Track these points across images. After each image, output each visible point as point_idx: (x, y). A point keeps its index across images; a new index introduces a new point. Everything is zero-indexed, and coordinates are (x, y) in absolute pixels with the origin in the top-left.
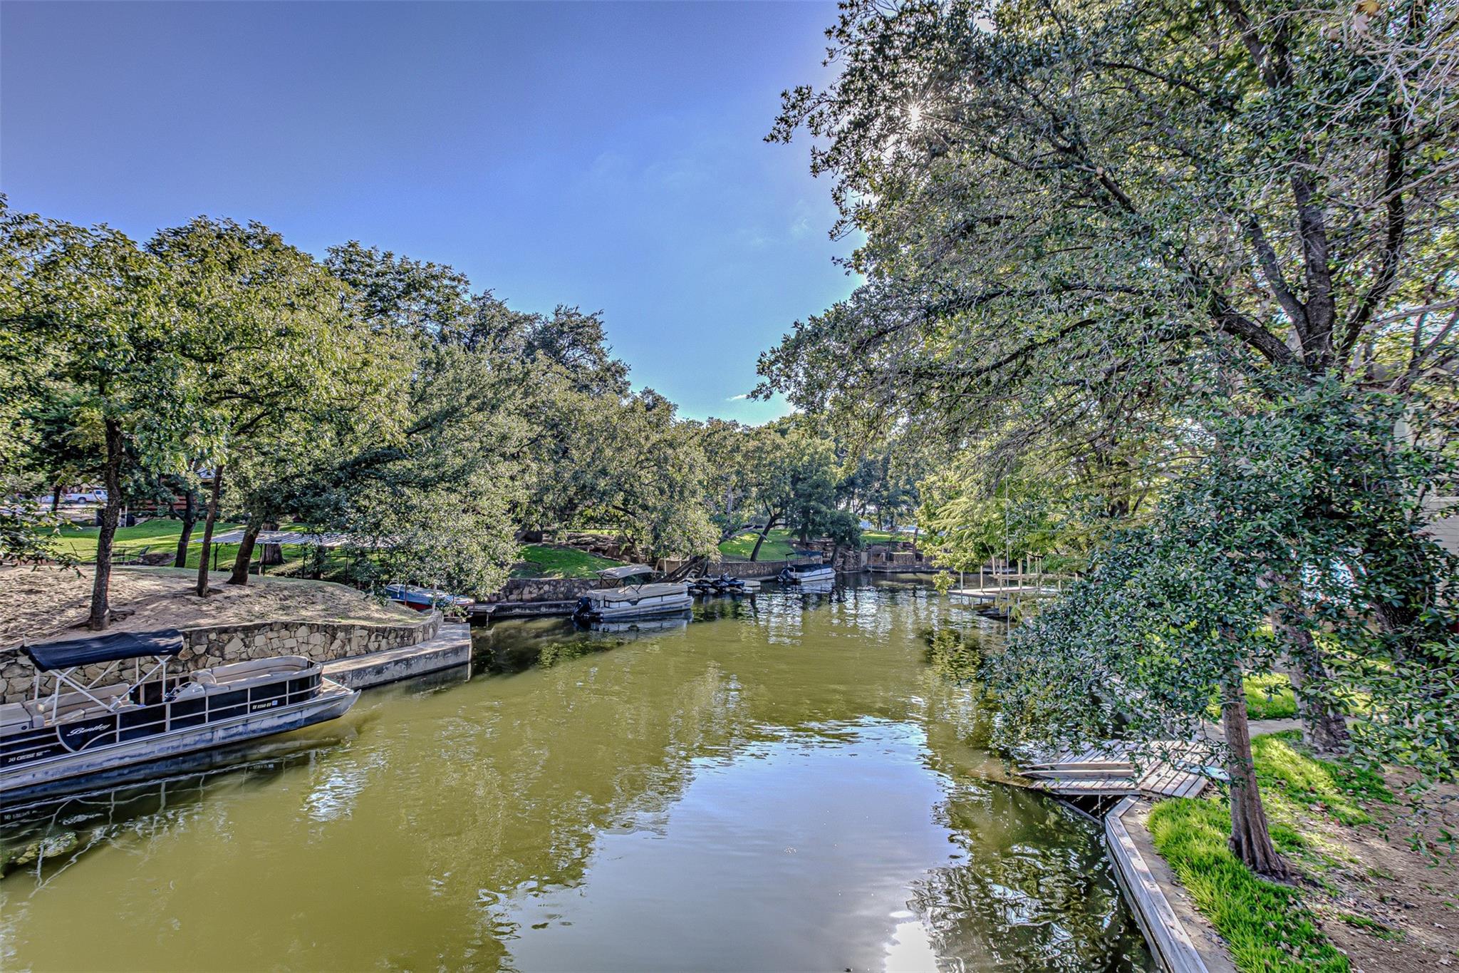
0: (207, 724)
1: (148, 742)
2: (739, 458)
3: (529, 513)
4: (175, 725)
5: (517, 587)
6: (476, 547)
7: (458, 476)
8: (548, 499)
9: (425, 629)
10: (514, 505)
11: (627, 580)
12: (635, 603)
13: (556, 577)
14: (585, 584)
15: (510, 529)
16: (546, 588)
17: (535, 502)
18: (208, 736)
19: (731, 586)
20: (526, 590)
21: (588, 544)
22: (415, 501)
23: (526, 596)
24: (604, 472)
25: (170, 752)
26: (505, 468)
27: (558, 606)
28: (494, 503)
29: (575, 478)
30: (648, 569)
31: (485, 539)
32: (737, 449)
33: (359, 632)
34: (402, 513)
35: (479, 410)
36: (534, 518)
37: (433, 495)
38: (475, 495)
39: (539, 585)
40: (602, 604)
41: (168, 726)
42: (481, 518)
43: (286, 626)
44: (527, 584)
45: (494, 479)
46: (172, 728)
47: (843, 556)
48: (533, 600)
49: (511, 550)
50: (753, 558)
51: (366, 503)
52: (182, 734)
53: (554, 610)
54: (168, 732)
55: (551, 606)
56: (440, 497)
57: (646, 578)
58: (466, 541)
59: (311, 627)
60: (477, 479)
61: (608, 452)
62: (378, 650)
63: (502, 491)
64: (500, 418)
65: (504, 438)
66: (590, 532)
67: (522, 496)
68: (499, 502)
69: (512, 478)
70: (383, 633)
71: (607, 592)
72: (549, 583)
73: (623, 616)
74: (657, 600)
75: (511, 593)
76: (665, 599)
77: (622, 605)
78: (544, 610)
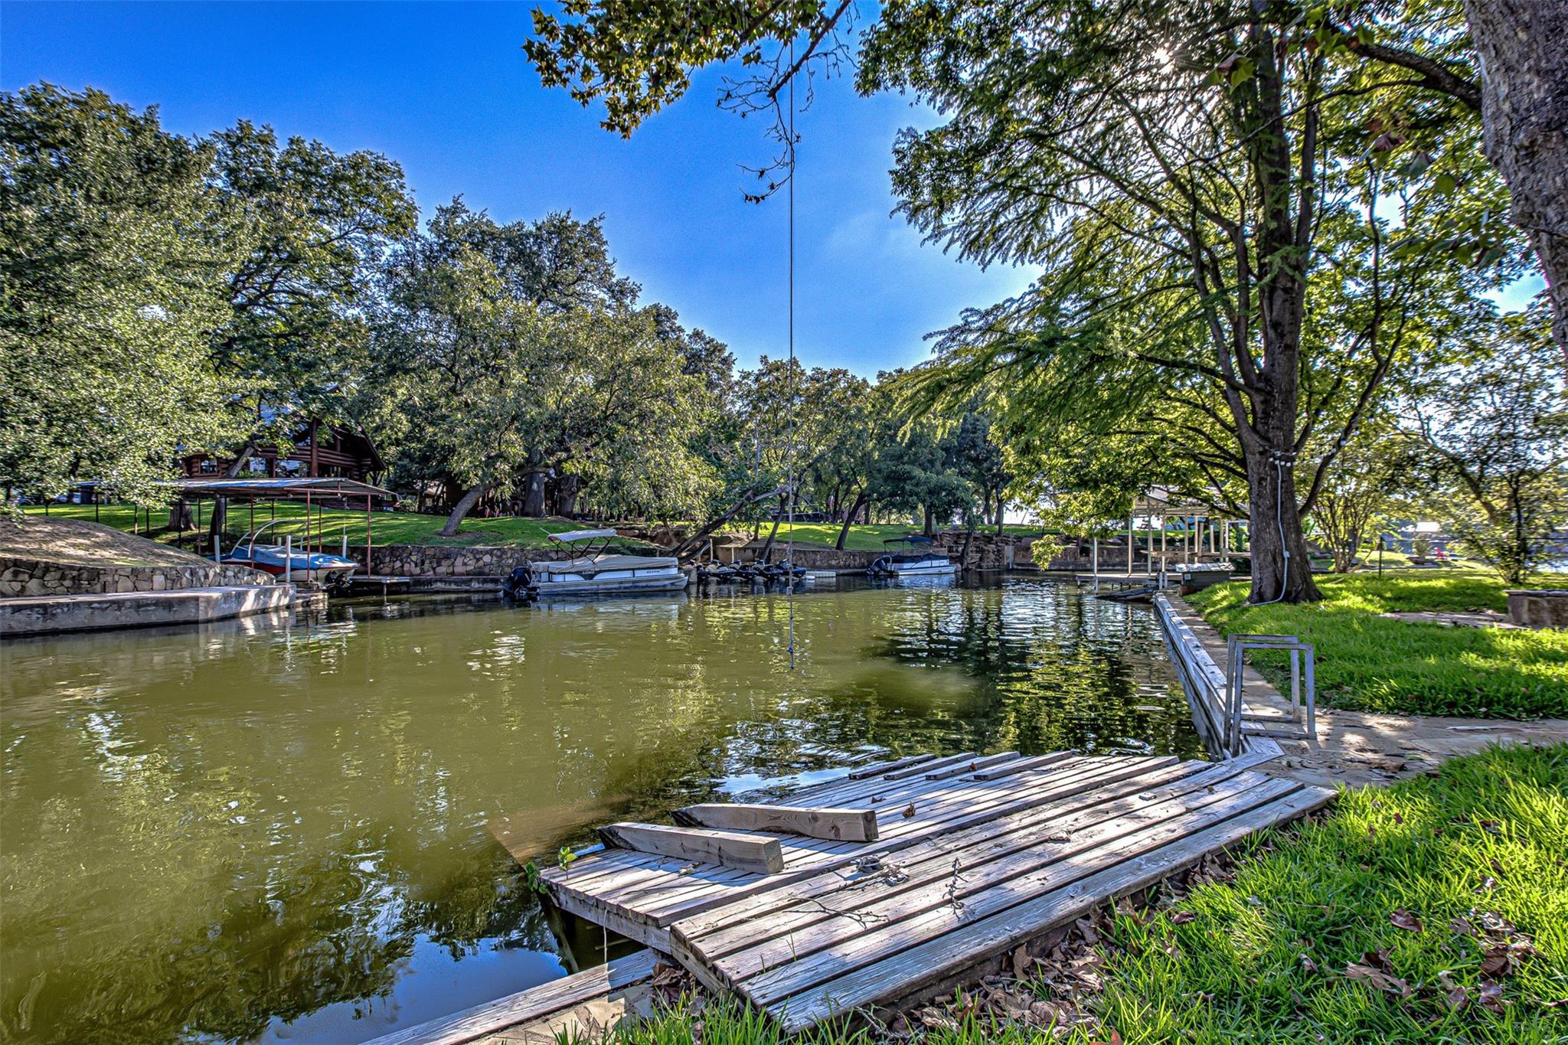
5: (447, 557)
12: (591, 577)
16: (487, 558)
20: (459, 561)
23: (459, 568)
39: (479, 556)
40: (544, 577)
48: (468, 573)
50: (839, 547)
71: (554, 566)
72: (491, 553)
73: (573, 595)
74: (628, 575)
75: (439, 565)
76: (639, 574)
77: (570, 578)
78: (475, 585)
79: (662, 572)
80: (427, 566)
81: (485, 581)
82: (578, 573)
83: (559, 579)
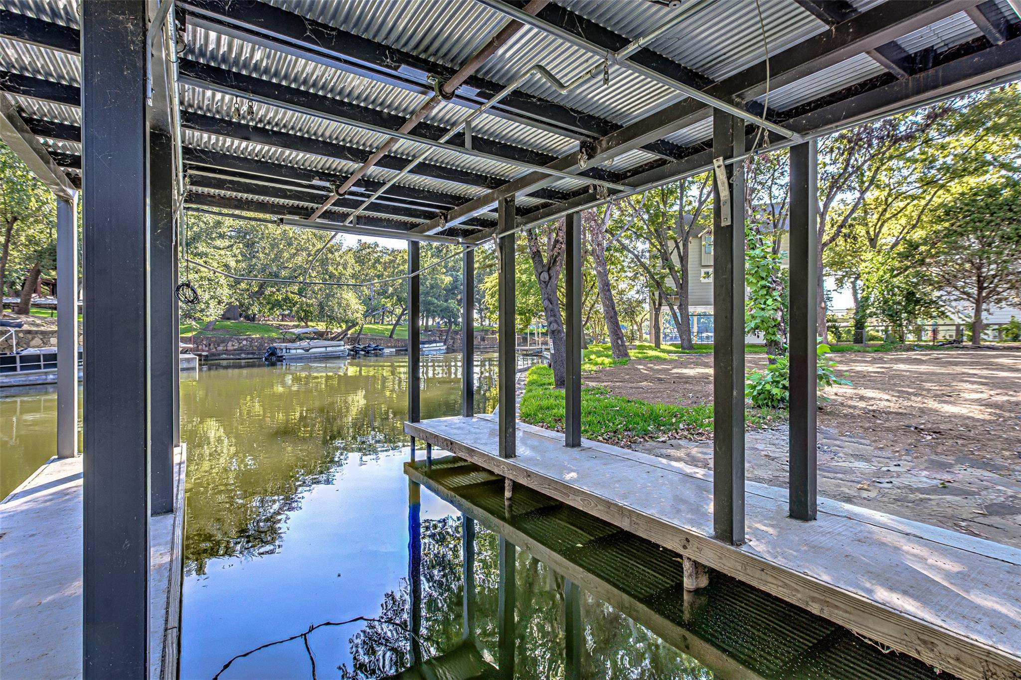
0: (43, 370)
1: (6, 376)
2: (379, 267)
4: (22, 368)
5: (223, 342)
12: (308, 350)
13: (252, 336)
14: (273, 340)
16: (245, 342)
18: (44, 377)
19: (374, 350)
20: (230, 344)
23: (230, 347)
25: (21, 383)
27: (254, 353)
32: (377, 261)
39: (239, 341)
40: (284, 350)
41: (18, 368)
44: (230, 340)
46: (21, 370)
47: (453, 338)
48: (235, 350)
50: (391, 336)
52: (27, 374)
53: (251, 356)
54: (19, 372)
71: (289, 345)
72: (246, 339)
73: (299, 359)
74: (323, 349)
75: (219, 346)
76: (329, 349)
77: (299, 351)
78: (243, 356)
79: (338, 348)
80: (212, 346)
81: (248, 354)
82: (302, 349)
83: (293, 351)
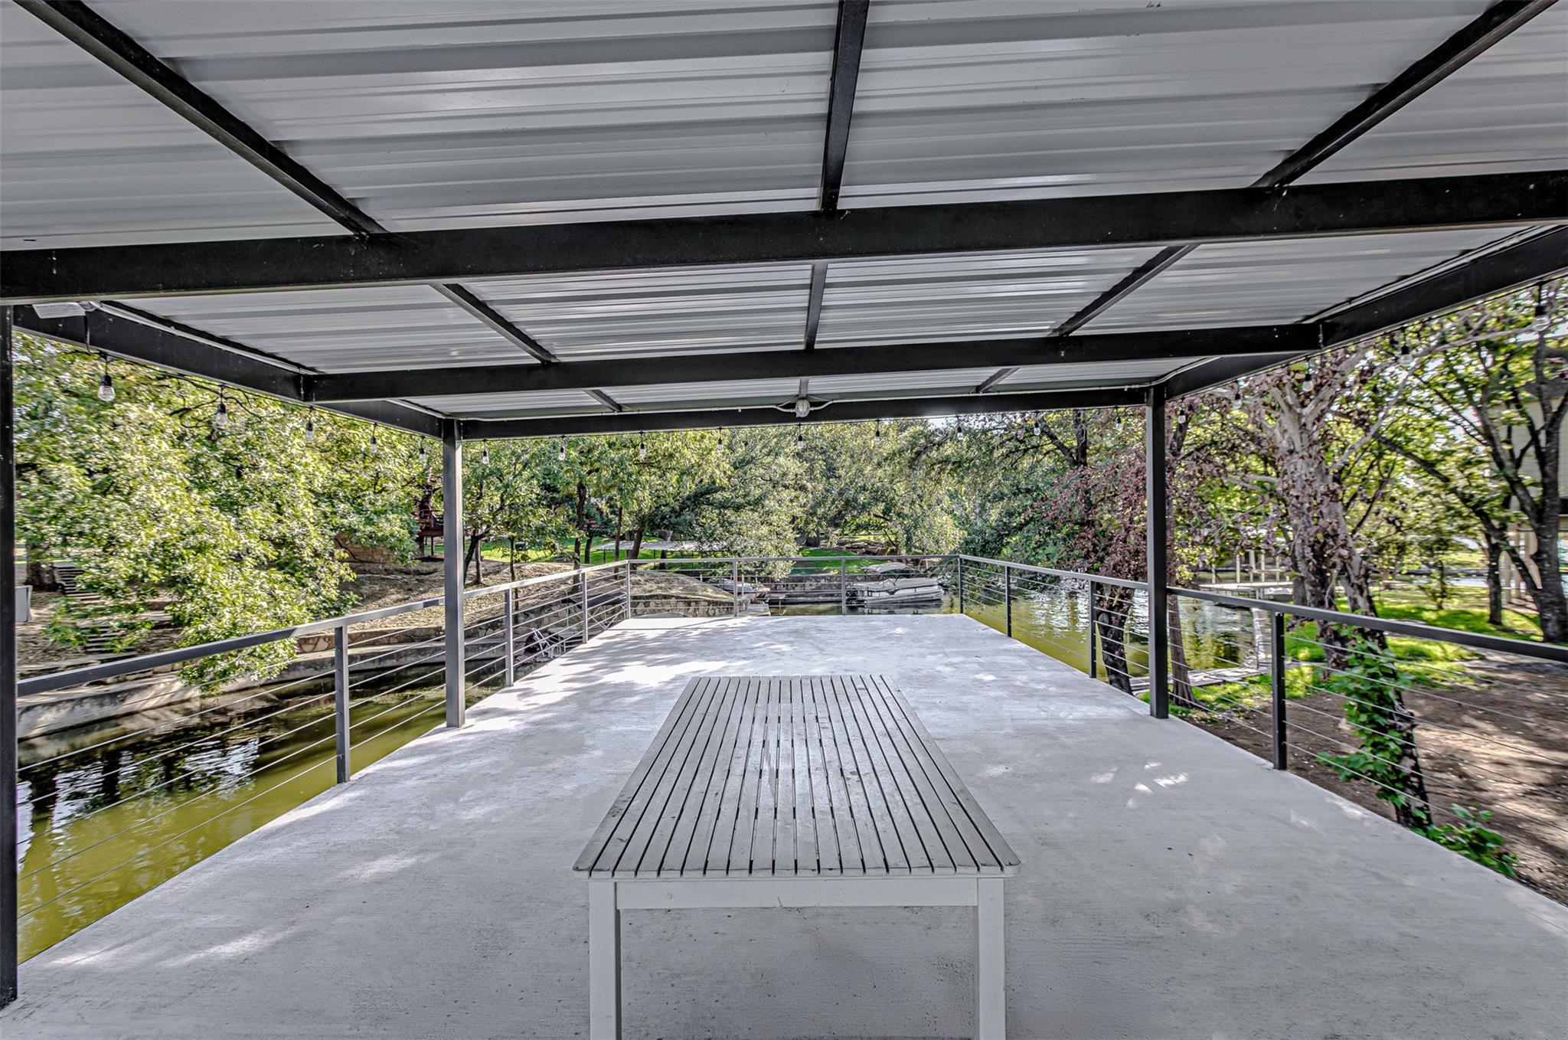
3: (807, 523)
5: (800, 581)
6: (770, 547)
7: (758, 502)
8: (820, 511)
9: (740, 604)
10: (794, 518)
11: (887, 575)
12: (893, 593)
13: (832, 573)
14: (854, 579)
15: (791, 535)
16: (823, 582)
17: (811, 514)
21: (860, 547)
22: (733, 519)
23: (808, 588)
24: (864, 489)
26: (786, 495)
27: (832, 595)
28: (781, 519)
29: (841, 494)
30: (910, 567)
31: (775, 542)
33: (703, 603)
34: (726, 524)
35: (768, 454)
36: (811, 526)
37: (743, 515)
38: (768, 513)
39: (817, 579)
40: (866, 593)
42: (772, 528)
43: (665, 597)
44: (808, 578)
45: (780, 502)
49: (792, 548)
51: (704, 521)
53: (829, 598)
55: (827, 595)
56: (747, 514)
57: (906, 574)
58: (764, 544)
59: (677, 598)
60: (771, 503)
61: (868, 469)
62: (714, 615)
63: (785, 509)
64: (781, 460)
65: (784, 474)
66: (862, 538)
67: (797, 511)
68: (783, 517)
69: (791, 501)
70: (716, 603)
71: (872, 585)
72: (824, 577)
73: (883, 604)
74: (912, 591)
76: (918, 590)
77: (882, 594)
78: (821, 598)
79: (930, 589)
82: (886, 591)
83: (876, 595)
